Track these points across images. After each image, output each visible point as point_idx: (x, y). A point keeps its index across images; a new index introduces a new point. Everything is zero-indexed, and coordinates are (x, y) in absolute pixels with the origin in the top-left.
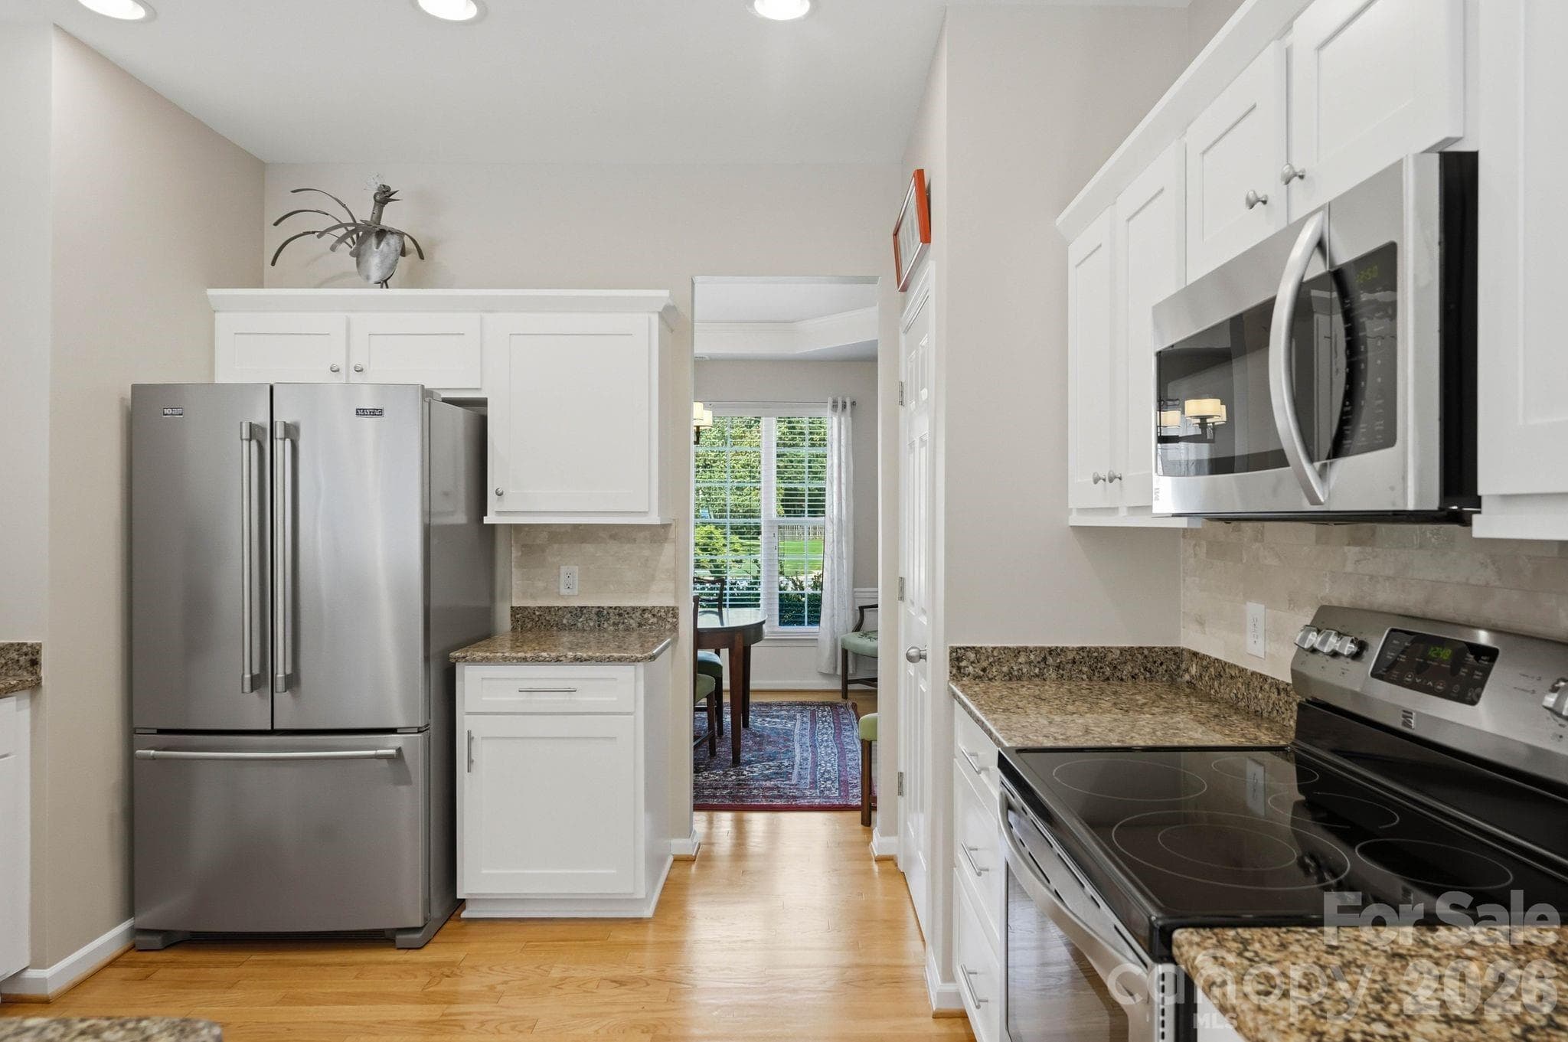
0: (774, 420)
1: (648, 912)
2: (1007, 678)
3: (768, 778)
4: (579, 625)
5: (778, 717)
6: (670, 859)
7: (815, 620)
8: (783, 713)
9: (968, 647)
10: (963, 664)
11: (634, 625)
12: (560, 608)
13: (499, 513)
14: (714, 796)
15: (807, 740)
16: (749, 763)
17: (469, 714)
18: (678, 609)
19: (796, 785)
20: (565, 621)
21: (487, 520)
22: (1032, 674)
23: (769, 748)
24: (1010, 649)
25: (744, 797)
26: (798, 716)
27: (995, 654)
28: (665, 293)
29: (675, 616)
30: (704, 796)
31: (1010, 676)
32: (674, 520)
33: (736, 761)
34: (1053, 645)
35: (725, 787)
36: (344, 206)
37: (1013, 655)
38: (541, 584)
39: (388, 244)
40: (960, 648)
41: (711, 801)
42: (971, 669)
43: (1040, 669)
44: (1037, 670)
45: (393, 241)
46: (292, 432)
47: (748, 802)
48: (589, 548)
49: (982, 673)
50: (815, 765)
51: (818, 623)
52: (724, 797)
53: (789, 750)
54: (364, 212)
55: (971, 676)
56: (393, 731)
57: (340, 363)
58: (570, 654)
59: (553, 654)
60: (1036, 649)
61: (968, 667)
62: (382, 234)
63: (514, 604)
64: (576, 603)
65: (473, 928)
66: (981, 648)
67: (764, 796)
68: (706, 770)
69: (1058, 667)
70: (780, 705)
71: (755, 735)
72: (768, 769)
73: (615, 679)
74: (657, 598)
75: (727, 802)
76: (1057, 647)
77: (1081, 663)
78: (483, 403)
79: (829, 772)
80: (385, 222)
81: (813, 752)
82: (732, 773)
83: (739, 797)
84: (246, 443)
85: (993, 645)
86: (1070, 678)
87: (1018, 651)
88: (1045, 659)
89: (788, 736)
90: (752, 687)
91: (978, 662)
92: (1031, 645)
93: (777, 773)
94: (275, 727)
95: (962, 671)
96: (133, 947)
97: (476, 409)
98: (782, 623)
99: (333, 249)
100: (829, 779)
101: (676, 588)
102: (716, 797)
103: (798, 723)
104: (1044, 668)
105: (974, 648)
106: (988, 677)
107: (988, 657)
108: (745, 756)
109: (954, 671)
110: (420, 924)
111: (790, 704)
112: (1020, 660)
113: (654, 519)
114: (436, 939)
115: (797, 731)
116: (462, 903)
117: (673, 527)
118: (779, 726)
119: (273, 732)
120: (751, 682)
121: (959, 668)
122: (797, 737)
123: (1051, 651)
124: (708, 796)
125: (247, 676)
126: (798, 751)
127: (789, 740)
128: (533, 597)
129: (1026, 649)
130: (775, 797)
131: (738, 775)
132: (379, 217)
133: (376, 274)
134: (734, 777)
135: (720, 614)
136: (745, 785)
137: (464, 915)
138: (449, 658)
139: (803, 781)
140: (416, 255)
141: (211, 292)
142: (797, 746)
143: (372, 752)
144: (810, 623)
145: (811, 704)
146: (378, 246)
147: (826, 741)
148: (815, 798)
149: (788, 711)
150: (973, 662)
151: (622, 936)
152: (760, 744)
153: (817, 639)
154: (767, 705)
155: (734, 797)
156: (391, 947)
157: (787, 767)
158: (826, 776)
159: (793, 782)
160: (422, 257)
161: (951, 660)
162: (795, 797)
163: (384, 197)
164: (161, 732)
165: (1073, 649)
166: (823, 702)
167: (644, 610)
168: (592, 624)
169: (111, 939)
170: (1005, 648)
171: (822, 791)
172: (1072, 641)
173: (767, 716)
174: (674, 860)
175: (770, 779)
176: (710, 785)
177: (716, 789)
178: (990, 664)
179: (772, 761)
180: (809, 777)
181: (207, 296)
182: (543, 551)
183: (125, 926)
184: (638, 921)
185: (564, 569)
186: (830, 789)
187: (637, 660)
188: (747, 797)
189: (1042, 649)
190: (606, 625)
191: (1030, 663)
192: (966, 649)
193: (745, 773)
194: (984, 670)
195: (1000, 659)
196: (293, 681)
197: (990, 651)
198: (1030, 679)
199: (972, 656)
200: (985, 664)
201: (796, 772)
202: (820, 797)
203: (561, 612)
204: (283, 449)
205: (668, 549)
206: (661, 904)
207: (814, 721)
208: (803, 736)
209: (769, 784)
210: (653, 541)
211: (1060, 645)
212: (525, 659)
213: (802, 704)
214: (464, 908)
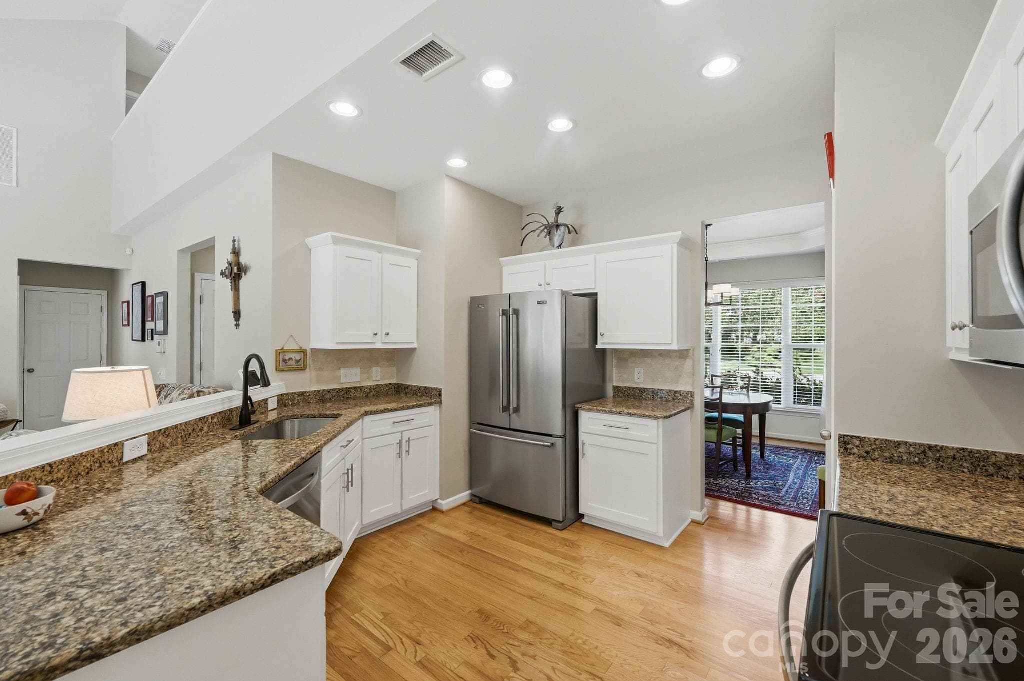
0: (790, 289)
1: (667, 544)
2: (888, 460)
3: (765, 489)
4: (644, 396)
5: (786, 455)
6: (690, 520)
7: (818, 403)
8: (790, 453)
9: (853, 436)
10: (850, 446)
11: (671, 399)
12: (634, 388)
13: (603, 343)
14: (728, 493)
15: (801, 472)
16: (756, 478)
17: (583, 432)
18: (694, 393)
19: (782, 497)
20: (637, 394)
21: (597, 347)
22: (912, 461)
23: (773, 473)
24: (891, 441)
25: (745, 497)
26: (800, 457)
27: (877, 442)
28: (680, 233)
29: (692, 396)
30: (722, 492)
31: (891, 460)
32: (692, 347)
33: (748, 476)
34: (933, 443)
35: (736, 489)
36: (545, 218)
37: (893, 446)
38: (625, 376)
39: (560, 230)
40: (847, 436)
41: (724, 495)
42: (856, 450)
43: (920, 459)
44: (917, 459)
45: (562, 228)
46: (516, 312)
47: (747, 500)
48: (649, 360)
49: (866, 455)
50: (801, 487)
51: (820, 405)
52: (733, 494)
53: (785, 476)
54: (552, 220)
55: (856, 455)
56: (551, 435)
57: (542, 282)
58: (626, 411)
59: (619, 410)
60: (915, 444)
61: (854, 449)
62: (558, 226)
63: (614, 385)
64: (642, 386)
65: (586, 528)
66: (865, 438)
67: (758, 499)
68: (728, 477)
69: (939, 459)
70: (790, 449)
71: (767, 464)
72: (767, 484)
73: (648, 426)
74: (683, 386)
75: (734, 497)
76: (937, 445)
77: (962, 459)
78: (596, 294)
79: (808, 494)
80: (560, 221)
81: (802, 480)
82: (743, 482)
83: (742, 496)
84: (501, 317)
85: (876, 437)
86: (951, 469)
87: (898, 444)
88: (924, 452)
89: (788, 468)
90: (766, 436)
91: (863, 447)
92: (911, 440)
93: (773, 488)
94: (511, 427)
95: (849, 451)
96: (471, 500)
97: (593, 297)
98: (795, 402)
99: (538, 236)
100: (806, 498)
101: (693, 382)
102: (729, 493)
103: (798, 462)
104: (924, 459)
105: (859, 437)
106: (871, 458)
107: (871, 445)
108: (755, 474)
109: (842, 450)
110: (561, 520)
111: (798, 449)
112: (900, 450)
113: (675, 347)
114: (569, 528)
115: (796, 466)
116: (582, 516)
117: (691, 351)
118: (784, 461)
119: (510, 429)
120: (766, 432)
121: (846, 449)
122: (794, 469)
123: (930, 447)
124: (724, 492)
125: (502, 406)
126: (792, 477)
127: (789, 470)
128: (623, 382)
129: (906, 443)
130: (765, 501)
131: (747, 484)
132: (557, 220)
133: (557, 244)
134: (744, 485)
135: (748, 395)
136: (749, 490)
137: (583, 521)
138: (575, 407)
139: (788, 496)
140: (574, 232)
141: (501, 259)
142: (792, 475)
143: (542, 443)
144: (815, 405)
145: (813, 451)
146: (557, 231)
147: (814, 475)
148: (792, 507)
149: (795, 453)
150: (857, 446)
151: (650, 552)
152: (768, 469)
153: (819, 414)
154: (783, 448)
155: (739, 496)
156: (550, 525)
157: (780, 485)
158: (806, 495)
159: (781, 495)
160: (577, 233)
161: (839, 442)
162: (778, 504)
163: (559, 210)
164: (478, 423)
165: (953, 448)
166: (821, 451)
167: (676, 392)
168: (650, 397)
169: (464, 496)
170: (886, 440)
171: (799, 504)
172: (953, 442)
173: (780, 454)
174: (692, 521)
175: (766, 490)
176: (728, 486)
177: (730, 489)
178: (873, 449)
179: (771, 480)
180: (793, 494)
181: (499, 261)
182: (627, 361)
183: (469, 492)
184: (660, 547)
185: (637, 370)
186: (804, 504)
187: (658, 418)
188: (747, 497)
189: (921, 445)
190: (657, 398)
191: (910, 453)
192: (852, 437)
193: (752, 483)
194: (868, 452)
195: (882, 447)
196: (517, 410)
197: (873, 441)
198: (910, 464)
199: (857, 442)
200: (869, 449)
201: (785, 489)
202: (795, 507)
203: (635, 390)
204: (513, 318)
205: (689, 362)
206: (676, 543)
207: (810, 462)
208: (799, 469)
209: (764, 493)
210: (680, 357)
211: (941, 444)
212: (606, 411)
213: (806, 450)
214: (584, 518)
